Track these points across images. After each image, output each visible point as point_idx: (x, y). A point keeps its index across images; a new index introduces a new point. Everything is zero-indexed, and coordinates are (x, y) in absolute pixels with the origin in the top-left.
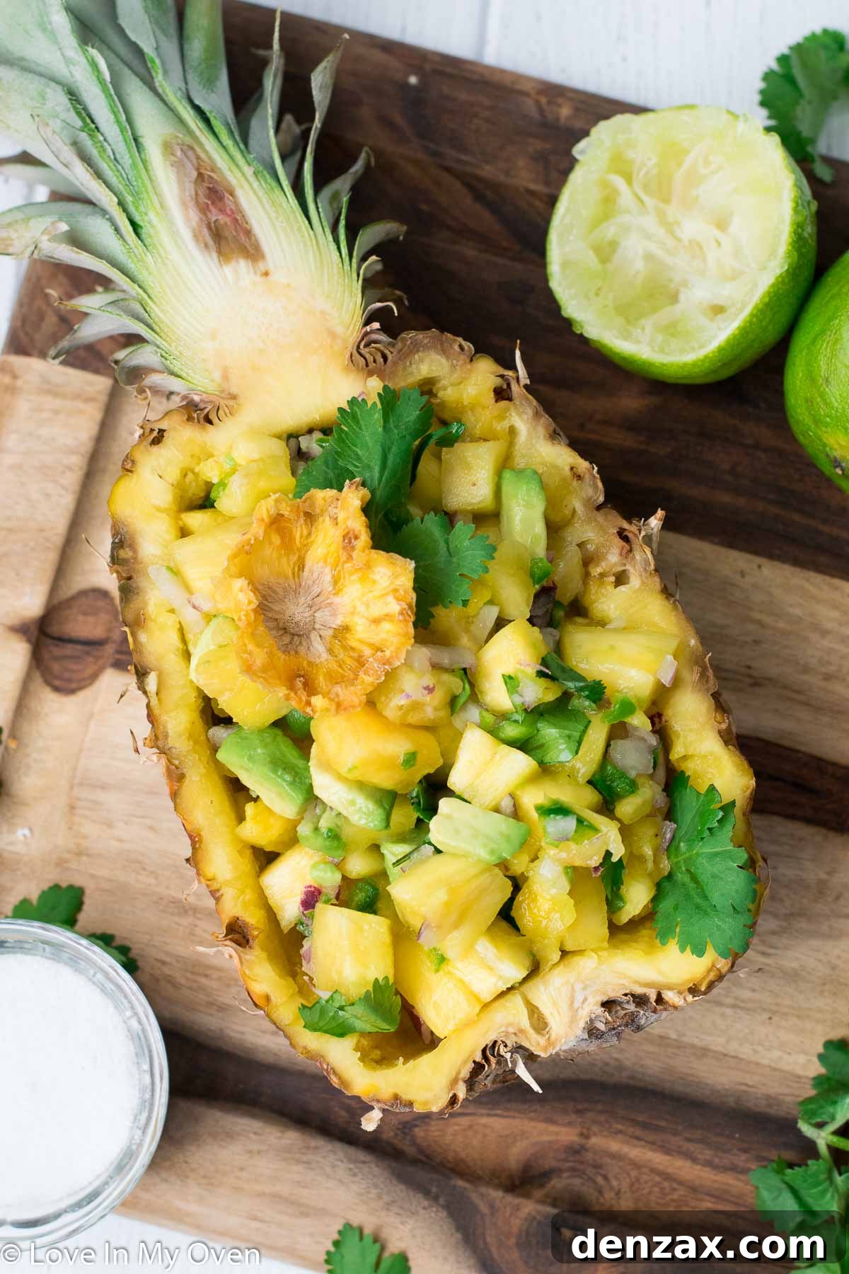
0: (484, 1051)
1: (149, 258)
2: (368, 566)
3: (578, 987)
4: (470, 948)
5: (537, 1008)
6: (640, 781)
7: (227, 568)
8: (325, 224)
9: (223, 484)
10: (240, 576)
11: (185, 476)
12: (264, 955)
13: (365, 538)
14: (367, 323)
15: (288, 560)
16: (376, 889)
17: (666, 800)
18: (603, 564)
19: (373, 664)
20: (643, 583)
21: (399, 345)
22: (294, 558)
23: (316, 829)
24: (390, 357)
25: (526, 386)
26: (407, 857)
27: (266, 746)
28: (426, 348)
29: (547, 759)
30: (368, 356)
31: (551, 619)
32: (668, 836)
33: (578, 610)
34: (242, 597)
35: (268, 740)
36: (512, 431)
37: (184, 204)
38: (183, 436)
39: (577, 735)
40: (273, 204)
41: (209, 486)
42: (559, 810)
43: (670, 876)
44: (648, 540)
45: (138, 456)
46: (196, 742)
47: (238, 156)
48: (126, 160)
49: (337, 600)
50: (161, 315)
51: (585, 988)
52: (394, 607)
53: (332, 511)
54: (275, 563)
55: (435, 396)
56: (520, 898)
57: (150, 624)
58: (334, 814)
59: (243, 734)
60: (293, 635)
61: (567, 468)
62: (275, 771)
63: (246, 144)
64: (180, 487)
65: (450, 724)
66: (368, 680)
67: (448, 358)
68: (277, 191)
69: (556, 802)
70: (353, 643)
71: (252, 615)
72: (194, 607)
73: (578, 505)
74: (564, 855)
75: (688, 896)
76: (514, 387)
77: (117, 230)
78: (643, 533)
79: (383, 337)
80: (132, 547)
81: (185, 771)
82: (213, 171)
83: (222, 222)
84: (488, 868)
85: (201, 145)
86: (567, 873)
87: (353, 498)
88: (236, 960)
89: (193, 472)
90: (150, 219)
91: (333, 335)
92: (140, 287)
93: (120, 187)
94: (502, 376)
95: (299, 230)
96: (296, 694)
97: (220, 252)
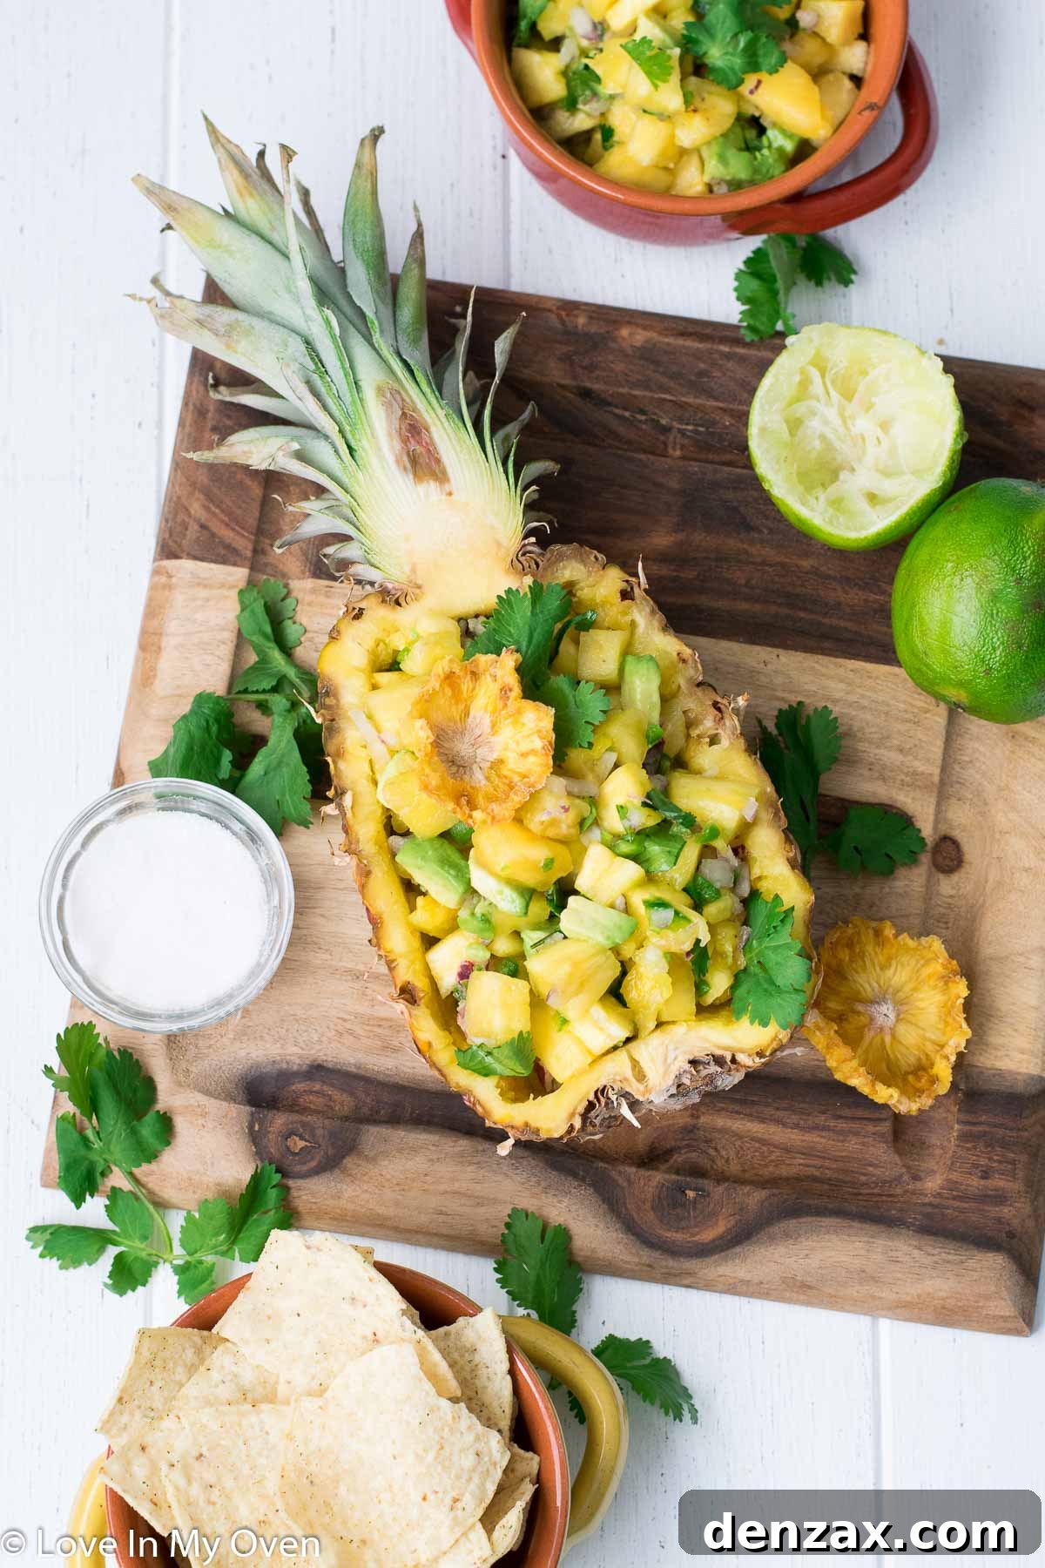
0: (596, 1092)
1: (360, 475)
2: (519, 712)
3: (671, 1047)
4: (586, 1012)
5: (638, 1062)
6: (723, 892)
7: (411, 712)
8: (498, 458)
9: (407, 650)
10: (420, 718)
11: (378, 645)
12: (428, 1012)
13: (517, 690)
14: (526, 537)
15: (457, 709)
16: (517, 966)
17: (742, 909)
18: (701, 728)
19: (521, 786)
20: (731, 743)
21: (548, 555)
22: (461, 707)
23: (473, 914)
24: (541, 563)
25: (645, 590)
26: (541, 942)
27: (435, 850)
28: (569, 558)
29: (652, 869)
30: (524, 563)
31: (659, 767)
32: (745, 937)
33: (680, 763)
34: (421, 734)
35: (438, 846)
36: (633, 624)
37: (390, 435)
38: (378, 614)
39: (675, 851)
40: (459, 440)
41: (396, 652)
42: (661, 904)
43: (745, 970)
44: (736, 711)
45: (342, 627)
46: (380, 847)
47: (434, 401)
48: (347, 398)
49: (493, 739)
50: (366, 519)
51: (676, 1048)
52: (538, 744)
53: (492, 670)
54: (445, 709)
55: (574, 596)
56: (628, 978)
57: (347, 756)
58: (486, 903)
59: (417, 842)
60: (459, 766)
61: (675, 654)
62: (442, 868)
63: (441, 394)
64: (374, 654)
65: (579, 841)
66: (517, 799)
67: (585, 566)
68: (463, 430)
69: (659, 899)
70: (505, 772)
71: (429, 747)
72: (383, 741)
73: (682, 682)
74: (663, 942)
75: (758, 984)
76: (636, 590)
77: (336, 451)
78: (732, 705)
79: (536, 549)
80: (336, 696)
81: (371, 868)
82: (413, 411)
83: (418, 451)
84: (603, 951)
85: (406, 391)
86: (666, 957)
87: (509, 661)
88: (407, 1015)
89: (384, 642)
90: (363, 445)
91: (499, 544)
92: (352, 497)
93: (342, 419)
94: (627, 581)
95: (478, 462)
96: (461, 808)
97: (415, 474)
